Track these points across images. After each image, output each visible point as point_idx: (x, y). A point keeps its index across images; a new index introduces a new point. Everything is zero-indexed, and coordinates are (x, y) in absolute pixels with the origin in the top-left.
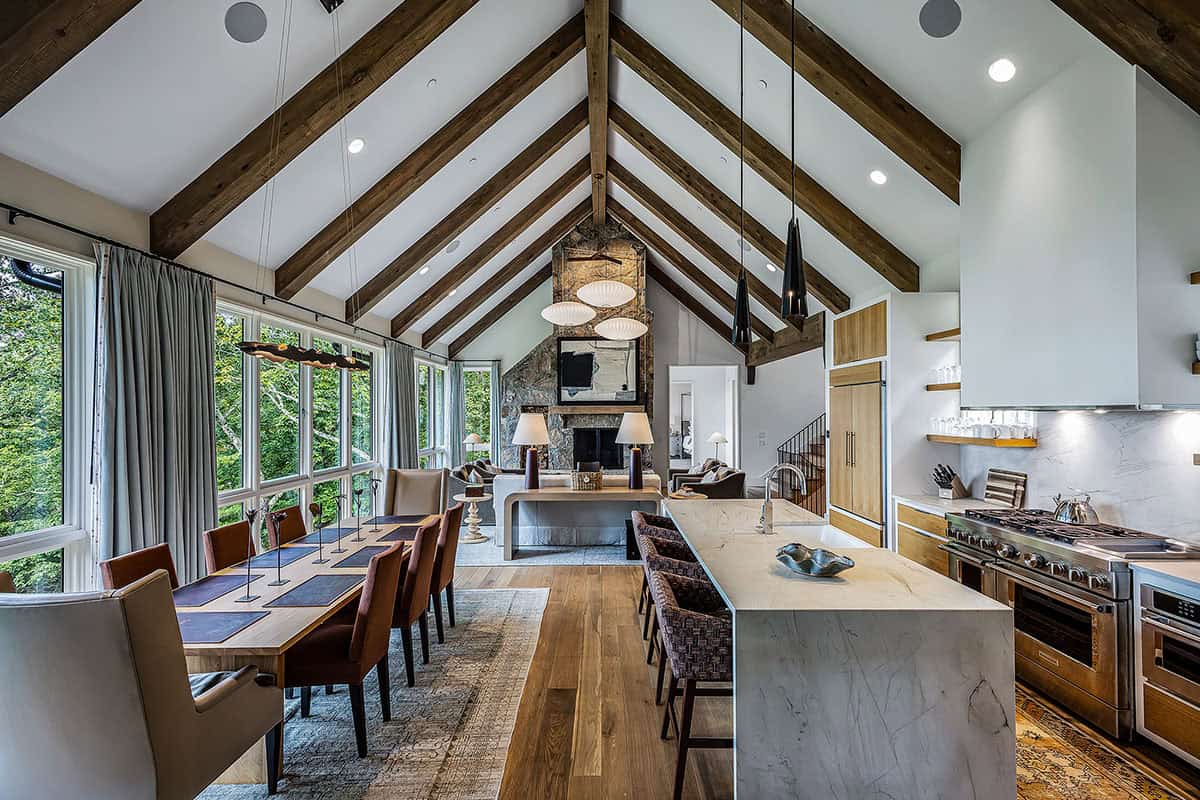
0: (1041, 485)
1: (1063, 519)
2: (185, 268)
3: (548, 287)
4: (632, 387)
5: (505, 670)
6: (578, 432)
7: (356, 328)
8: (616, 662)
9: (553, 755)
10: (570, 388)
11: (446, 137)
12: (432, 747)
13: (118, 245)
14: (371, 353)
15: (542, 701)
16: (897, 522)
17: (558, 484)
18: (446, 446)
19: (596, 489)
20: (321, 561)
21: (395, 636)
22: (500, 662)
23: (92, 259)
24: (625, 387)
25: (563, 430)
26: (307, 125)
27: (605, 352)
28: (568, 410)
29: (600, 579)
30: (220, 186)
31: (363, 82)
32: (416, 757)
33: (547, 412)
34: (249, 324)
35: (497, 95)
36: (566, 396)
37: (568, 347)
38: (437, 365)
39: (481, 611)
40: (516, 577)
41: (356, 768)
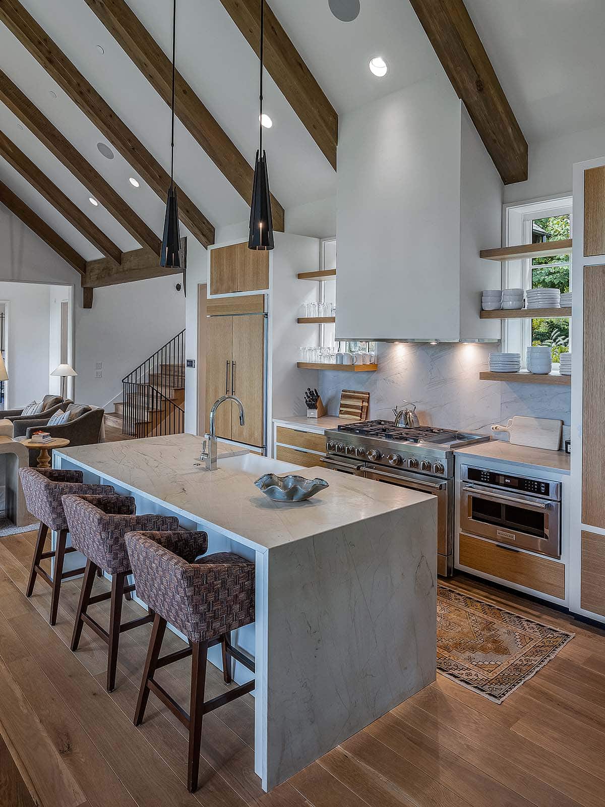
0: (379, 400)
1: (401, 425)
16: (276, 444)
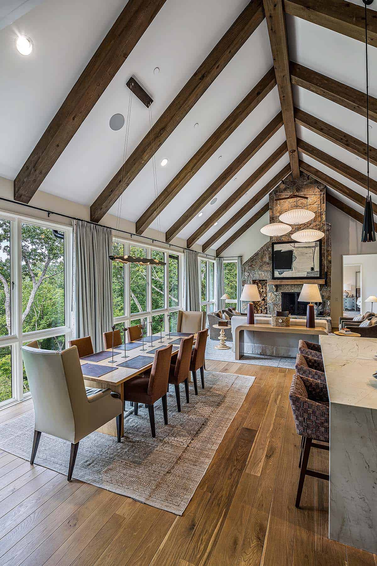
2: (102, 226)
3: (267, 216)
4: (317, 269)
5: (223, 413)
6: (284, 295)
7: (170, 245)
8: (283, 421)
9: (237, 460)
10: (279, 270)
11: (205, 149)
12: (183, 441)
13: (80, 220)
14: (178, 256)
15: (238, 432)
17: (266, 322)
18: (215, 300)
19: (286, 326)
20: (143, 350)
21: (172, 387)
22: (221, 410)
23: (72, 226)
24: (312, 269)
25: (275, 293)
26: (142, 158)
27: (300, 249)
28: (278, 282)
29: (285, 376)
30: (112, 191)
31: (163, 134)
32: (175, 443)
33: (266, 283)
34: (126, 247)
35: (229, 122)
36: (277, 274)
37: (277, 248)
38: (210, 261)
39: (218, 383)
40: (240, 369)
41: (150, 440)
